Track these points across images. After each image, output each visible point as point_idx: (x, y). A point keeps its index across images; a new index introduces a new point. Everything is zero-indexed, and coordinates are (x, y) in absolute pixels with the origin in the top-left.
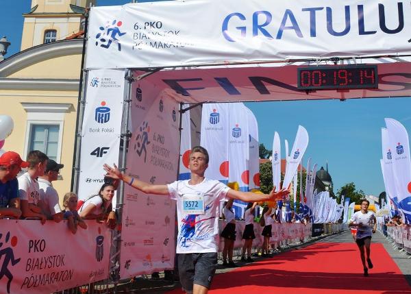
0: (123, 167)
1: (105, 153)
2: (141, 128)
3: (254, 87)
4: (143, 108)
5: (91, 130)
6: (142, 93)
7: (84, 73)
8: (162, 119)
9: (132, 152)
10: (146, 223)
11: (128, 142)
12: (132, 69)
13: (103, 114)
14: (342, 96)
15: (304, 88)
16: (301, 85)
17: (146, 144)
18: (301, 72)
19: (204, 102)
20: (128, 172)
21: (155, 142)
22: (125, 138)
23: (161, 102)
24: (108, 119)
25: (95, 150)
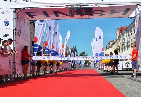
0: (14, 40)
1: (8, 36)
2: (19, 28)
3: (55, 15)
4: (19, 21)
8: (25, 25)
9: (17, 35)
11: (15, 33)
12: (15, 8)
14: (82, 18)
15: (71, 14)
17: (21, 33)
18: (70, 9)
19: (38, 20)
20: (16, 41)
21: (23, 33)
22: (14, 31)
23: (24, 19)
24: (8, 25)
25: (5, 35)
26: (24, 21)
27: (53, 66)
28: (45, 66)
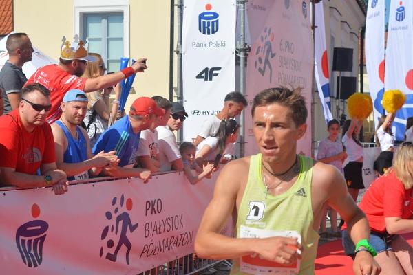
2: (262, 37)
5: (194, 45)
13: (208, 23)
24: (218, 29)
25: (203, 73)
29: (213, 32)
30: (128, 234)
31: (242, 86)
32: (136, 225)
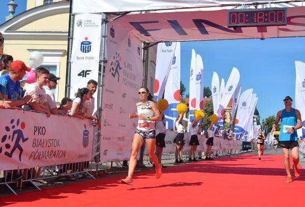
0: (101, 84)
1: (88, 74)
2: (114, 57)
3: (197, 28)
4: (116, 43)
5: (78, 58)
6: (115, 32)
7: (72, 17)
8: (130, 52)
9: (108, 74)
10: (119, 125)
11: (104, 67)
12: (107, 13)
13: (86, 47)
14: (262, 35)
15: (232, 25)
16: (230, 23)
18: (230, 13)
19: (161, 42)
20: (105, 87)
21: (126, 69)
22: (102, 64)
23: (129, 39)
24: (90, 50)
25: (81, 73)
26: (129, 44)
27: (198, 144)
28: (178, 144)
29: (88, 52)
30: (21, 143)
31: (101, 80)
32: (27, 139)
